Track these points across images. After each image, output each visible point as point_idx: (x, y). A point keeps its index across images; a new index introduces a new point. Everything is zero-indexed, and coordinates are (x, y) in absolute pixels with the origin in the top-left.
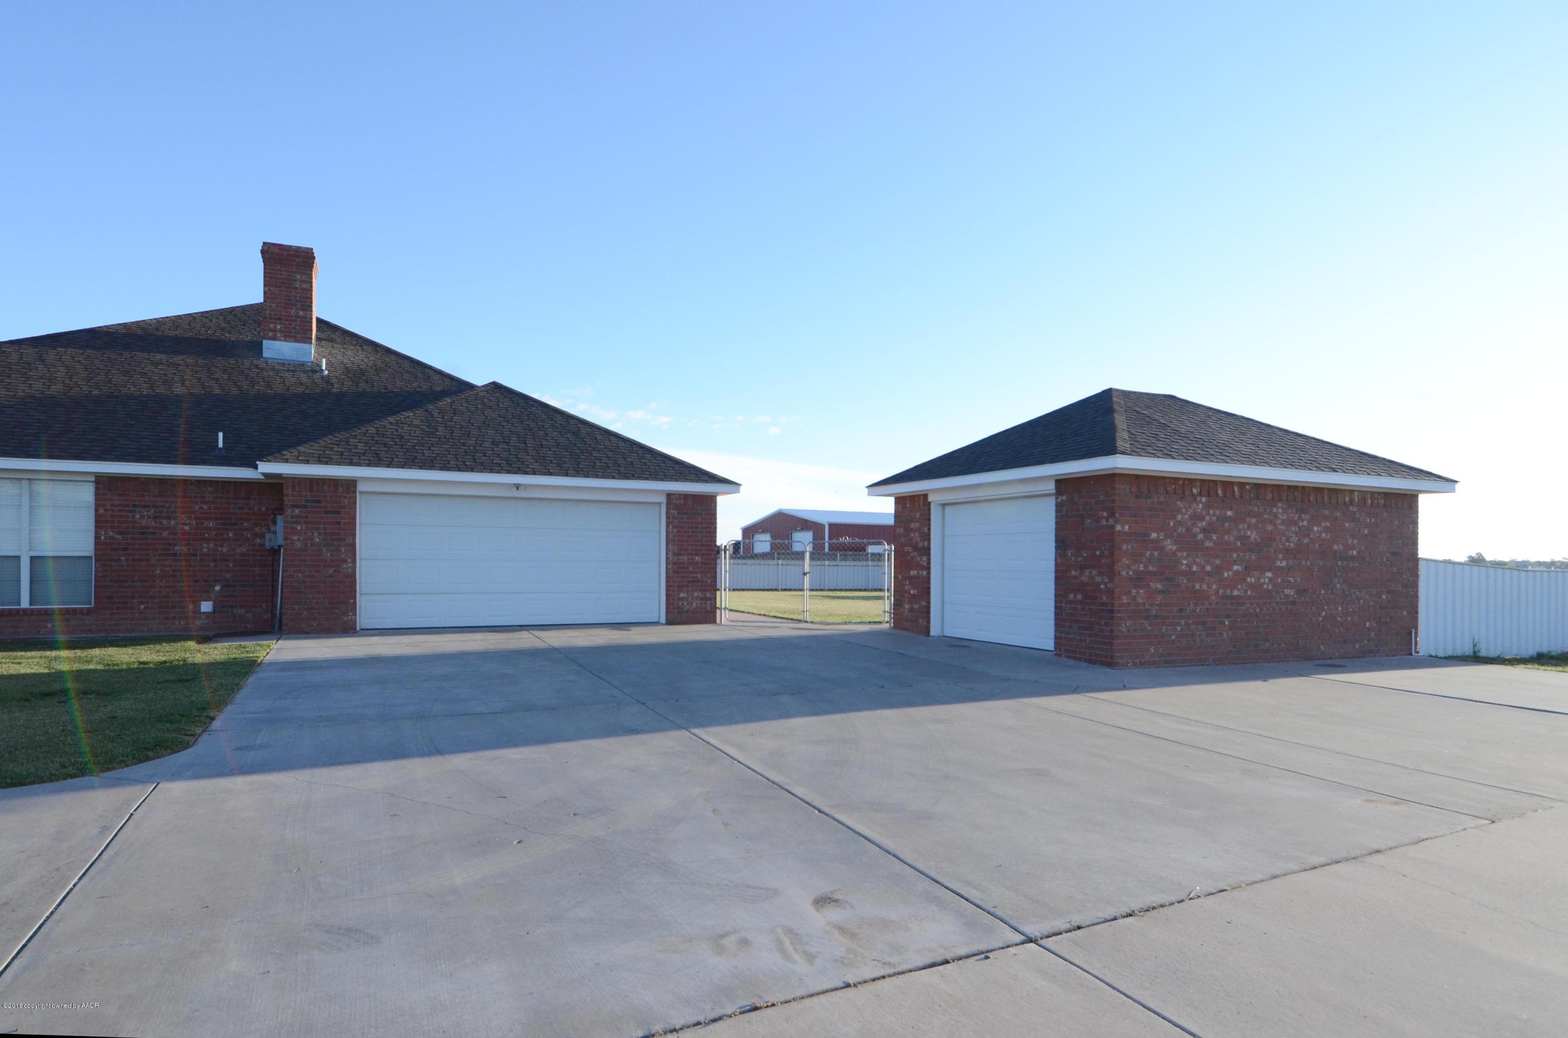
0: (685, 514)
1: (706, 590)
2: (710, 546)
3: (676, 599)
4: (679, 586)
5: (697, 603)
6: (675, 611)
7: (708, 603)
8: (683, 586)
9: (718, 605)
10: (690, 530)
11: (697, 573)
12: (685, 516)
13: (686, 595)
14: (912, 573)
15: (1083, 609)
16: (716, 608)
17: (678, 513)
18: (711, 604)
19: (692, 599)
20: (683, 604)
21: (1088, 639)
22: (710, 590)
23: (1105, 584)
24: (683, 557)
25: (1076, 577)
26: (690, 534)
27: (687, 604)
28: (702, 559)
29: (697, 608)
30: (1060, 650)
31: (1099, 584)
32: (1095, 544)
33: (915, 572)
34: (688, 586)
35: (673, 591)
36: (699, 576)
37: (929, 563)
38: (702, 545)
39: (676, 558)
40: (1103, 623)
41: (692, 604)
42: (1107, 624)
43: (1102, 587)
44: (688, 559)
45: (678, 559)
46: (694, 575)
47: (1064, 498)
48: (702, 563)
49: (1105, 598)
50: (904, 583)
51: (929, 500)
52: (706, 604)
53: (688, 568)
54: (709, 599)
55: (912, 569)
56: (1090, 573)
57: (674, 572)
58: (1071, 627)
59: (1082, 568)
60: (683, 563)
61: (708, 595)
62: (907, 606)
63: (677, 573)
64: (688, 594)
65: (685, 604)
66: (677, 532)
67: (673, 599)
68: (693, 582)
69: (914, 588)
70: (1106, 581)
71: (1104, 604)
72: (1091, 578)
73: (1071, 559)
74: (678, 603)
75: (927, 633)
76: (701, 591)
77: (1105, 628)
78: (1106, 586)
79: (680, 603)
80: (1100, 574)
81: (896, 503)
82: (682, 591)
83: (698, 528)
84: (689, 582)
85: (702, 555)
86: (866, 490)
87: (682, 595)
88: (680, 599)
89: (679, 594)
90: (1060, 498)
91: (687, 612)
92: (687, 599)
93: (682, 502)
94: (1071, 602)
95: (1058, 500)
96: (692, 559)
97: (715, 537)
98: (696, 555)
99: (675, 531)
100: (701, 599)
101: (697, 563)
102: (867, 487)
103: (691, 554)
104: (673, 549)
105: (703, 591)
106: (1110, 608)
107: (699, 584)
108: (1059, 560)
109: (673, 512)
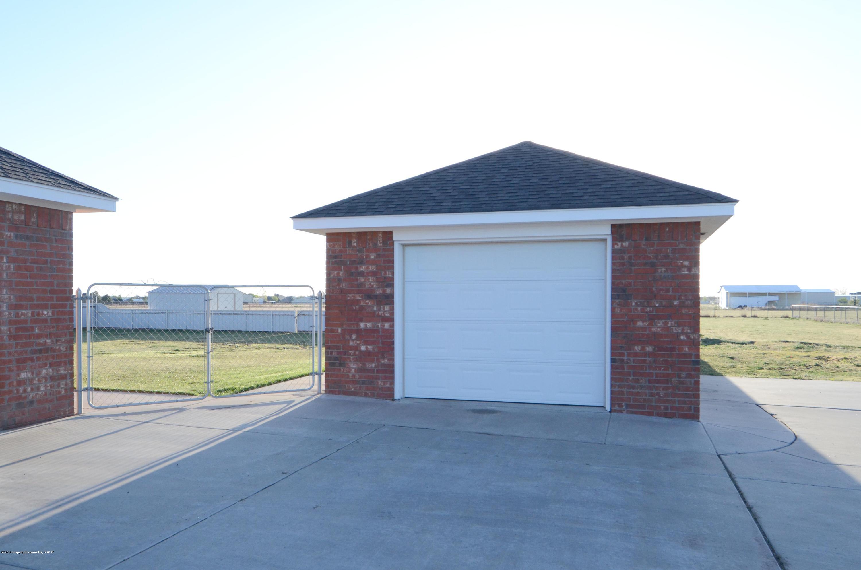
0: (27, 238)
1: (58, 364)
2: (63, 291)
3: (15, 383)
4: (18, 361)
5: (46, 386)
6: (14, 403)
7: (63, 383)
8: (24, 361)
9: (75, 385)
10: (35, 265)
11: (46, 336)
12: (27, 242)
13: (30, 375)
14: (362, 325)
15: (655, 362)
16: (73, 389)
17: (16, 236)
18: (66, 385)
19: (39, 380)
20: (25, 391)
21: (662, 393)
22: (65, 364)
23: (687, 334)
24: (25, 312)
25: (644, 328)
26: (35, 272)
27: (32, 389)
28: (53, 313)
29: (46, 394)
30: (620, 406)
31: (678, 335)
32: (670, 294)
33: (369, 325)
34: (32, 360)
35: (10, 370)
36: (48, 341)
37: (393, 314)
38: (52, 292)
39: (13, 313)
40: (683, 375)
41: (38, 389)
42: (689, 376)
43: (682, 337)
44: (33, 314)
45: (17, 315)
46: (42, 341)
47: (626, 244)
48: (53, 320)
49: (687, 349)
50: (347, 337)
51: (394, 239)
52: (59, 385)
53: (33, 329)
54: (63, 377)
55: (361, 320)
56: (666, 323)
57: (10, 337)
58: (637, 381)
59: (652, 319)
60: (25, 322)
61: (62, 371)
62: (353, 366)
63: (15, 338)
64: (33, 374)
65: (29, 389)
66: (16, 268)
67: (11, 384)
68: (40, 351)
69: (366, 343)
70: (689, 331)
71: (685, 355)
72: (666, 328)
73: (637, 310)
74: (18, 390)
75: (391, 396)
76: (51, 365)
77: (687, 380)
78: (688, 337)
79: (21, 389)
80: (679, 325)
81: (328, 240)
82: (23, 369)
83: (46, 262)
84: (35, 352)
85: (53, 306)
86: (292, 221)
87: (23, 375)
88: (20, 383)
89: (18, 375)
90: (620, 244)
91: (32, 402)
92: (31, 380)
93: (22, 217)
94: (636, 354)
95: (616, 246)
96: (38, 314)
97: (71, 278)
98: (45, 307)
99: (12, 266)
100: (52, 378)
101: (45, 321)
102: (293, 218)
103: (38, 306)
104: (10, 298)
105: (55, 365)
106: (693, 359)
107: (49, 354)
108: (618, 311)
109: (7, 233)
